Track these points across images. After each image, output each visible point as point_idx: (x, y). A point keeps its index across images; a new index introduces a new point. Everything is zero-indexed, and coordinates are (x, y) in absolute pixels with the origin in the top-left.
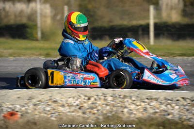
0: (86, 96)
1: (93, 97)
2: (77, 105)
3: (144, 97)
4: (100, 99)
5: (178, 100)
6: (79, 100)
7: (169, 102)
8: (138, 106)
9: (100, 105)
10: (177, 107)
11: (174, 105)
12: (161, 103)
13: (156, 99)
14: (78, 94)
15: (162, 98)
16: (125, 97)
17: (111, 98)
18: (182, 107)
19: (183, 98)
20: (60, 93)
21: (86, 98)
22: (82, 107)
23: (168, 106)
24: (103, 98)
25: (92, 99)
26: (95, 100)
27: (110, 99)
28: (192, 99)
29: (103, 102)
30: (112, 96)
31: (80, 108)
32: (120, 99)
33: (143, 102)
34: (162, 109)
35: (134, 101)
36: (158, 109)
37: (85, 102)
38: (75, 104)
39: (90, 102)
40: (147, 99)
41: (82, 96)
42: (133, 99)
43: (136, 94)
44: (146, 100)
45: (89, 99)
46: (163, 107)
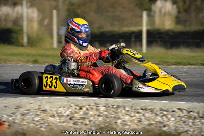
0: (77, 106)
1: (84, 106)
2: (68, 115)
3: (138, 108)
4: (92, 109)
5: (174, 111)
6: (70, 110)
7: (165, 113)
8: (132, 117)
9: (91, 115)
10: (173, 119)
11: (169, 116)
12: (156, 114)
13: (152, 110)
14: (69, 103)
15: (157, 108)
16: (118, 107)
17: (104, 108)
18: (178, 118)
19: (179, 109)
20: (49, 102)
21: (78, 108)
22: (73, 117)
23: (164, 117)
24: (95, 108)
25: (84, 109)
26: (87, 110)
27: (102, 109)
28: (189, 111)
29: (95, 112)
30: (105, 106)
31: (71, 119)
32: (113, 110)
33: (138, 113)
34: (157, 120)
35: (128, 111)
36: (153, 120)
37: (76, 112)
38: (65, 114)
39: (81, 112)
40: (142, 109)
41: (72, 105)
42: (127, 109)
43: (130, 104)
44: (141, 111)
45: (81, 109)
46: (159, 118)
